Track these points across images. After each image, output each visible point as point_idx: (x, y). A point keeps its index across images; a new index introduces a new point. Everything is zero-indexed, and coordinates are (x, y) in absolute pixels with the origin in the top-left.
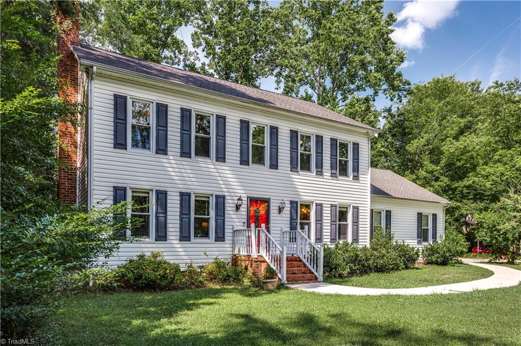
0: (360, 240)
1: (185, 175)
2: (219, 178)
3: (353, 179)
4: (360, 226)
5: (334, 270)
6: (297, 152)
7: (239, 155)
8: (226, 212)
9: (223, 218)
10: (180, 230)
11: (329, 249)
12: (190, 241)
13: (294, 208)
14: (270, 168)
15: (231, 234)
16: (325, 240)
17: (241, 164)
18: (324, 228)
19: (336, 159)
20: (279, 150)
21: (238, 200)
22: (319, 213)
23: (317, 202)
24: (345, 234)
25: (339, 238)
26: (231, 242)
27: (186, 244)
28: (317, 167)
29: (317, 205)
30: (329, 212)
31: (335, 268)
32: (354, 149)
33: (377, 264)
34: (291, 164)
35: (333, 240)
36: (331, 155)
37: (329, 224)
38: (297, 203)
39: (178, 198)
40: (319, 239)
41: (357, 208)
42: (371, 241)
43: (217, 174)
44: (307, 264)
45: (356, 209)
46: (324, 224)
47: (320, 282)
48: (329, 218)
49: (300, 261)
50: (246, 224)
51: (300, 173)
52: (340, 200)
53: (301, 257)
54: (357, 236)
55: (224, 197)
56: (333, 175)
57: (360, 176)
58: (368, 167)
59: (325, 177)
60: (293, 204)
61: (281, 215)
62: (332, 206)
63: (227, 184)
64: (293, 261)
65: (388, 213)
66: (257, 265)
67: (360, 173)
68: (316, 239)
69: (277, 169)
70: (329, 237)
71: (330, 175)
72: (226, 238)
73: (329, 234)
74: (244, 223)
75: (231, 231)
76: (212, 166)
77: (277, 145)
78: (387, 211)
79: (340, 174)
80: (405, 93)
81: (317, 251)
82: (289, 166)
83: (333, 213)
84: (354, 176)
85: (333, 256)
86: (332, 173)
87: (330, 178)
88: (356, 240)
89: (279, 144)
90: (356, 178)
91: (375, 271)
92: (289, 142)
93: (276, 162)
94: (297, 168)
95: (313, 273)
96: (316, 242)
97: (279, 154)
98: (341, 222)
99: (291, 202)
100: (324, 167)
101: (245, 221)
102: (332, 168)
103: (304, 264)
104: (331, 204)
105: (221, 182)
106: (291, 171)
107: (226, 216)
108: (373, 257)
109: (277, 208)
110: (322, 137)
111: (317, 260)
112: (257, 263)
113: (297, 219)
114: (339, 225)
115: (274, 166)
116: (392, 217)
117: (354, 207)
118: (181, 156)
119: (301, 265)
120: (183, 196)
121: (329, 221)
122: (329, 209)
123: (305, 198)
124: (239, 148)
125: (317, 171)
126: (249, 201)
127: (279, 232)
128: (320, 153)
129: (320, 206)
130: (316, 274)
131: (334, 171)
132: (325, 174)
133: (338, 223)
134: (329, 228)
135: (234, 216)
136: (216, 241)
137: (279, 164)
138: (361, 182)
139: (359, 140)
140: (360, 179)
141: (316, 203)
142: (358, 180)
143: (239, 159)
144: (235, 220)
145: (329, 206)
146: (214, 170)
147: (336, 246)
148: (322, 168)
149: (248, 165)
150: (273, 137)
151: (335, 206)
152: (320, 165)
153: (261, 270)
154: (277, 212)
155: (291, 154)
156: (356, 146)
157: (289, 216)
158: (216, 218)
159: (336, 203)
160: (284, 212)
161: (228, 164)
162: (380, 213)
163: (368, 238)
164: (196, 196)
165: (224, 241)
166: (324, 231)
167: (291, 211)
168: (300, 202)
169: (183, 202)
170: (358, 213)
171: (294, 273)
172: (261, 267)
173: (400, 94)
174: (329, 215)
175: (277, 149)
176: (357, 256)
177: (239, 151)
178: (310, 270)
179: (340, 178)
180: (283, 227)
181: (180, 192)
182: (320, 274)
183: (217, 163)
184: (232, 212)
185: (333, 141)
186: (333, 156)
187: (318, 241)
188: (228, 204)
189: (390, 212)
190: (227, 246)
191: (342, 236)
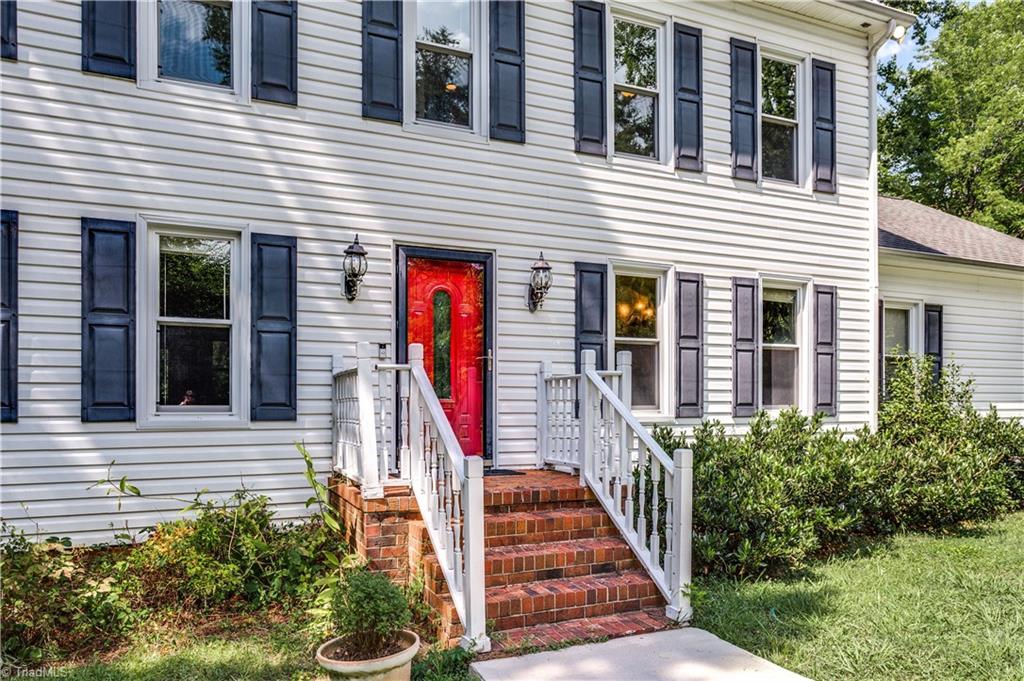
0: (842, 407)
1: (109, 148)
2: (270, 169)
3: (815, 191)
4: (842, 355)
5: (747, 544)
6: (602, 84)
7: (358, 80)
8: (302, 303)
9: (286, 327)
10: (84, 374)
11: (726, 446)
12: (133, 420)
13: (591, 289)
14: (493, 137)
15: (326, 392)
16: (712, 408)
17: (365, 116)
18: (711, 362)
19: (753, 116)
20: (529, 73)
21: (349, 253)
22: (689, 308)
23: (681, 268)
24: (789, 385)
25: (767, 400)
26: (325, 421)
27: (117, 434)
28: (679, 141)
29: (681, 279)
30: (729, 306)
31: (753, 533)
32: (817, 83)
33: (920, 499)
34: (579, 124)
35: (742, 407)
36: (735, 100)
37: (729, 351)
38: (602, 270)
39: (76, 243)
40: (691, 404)
41: (832, 292)
42: (881, 408)
43: (260, 152)
44: (622, 522)
45: (827, 296)
46: (711, 351)
47: (675, 625)
48: (730, 329)
49: (595, 503)
50: (390, 351)
51: (616, 160)
52: (771, 265)
53: (599, 489)
54: (833, 392)
55: (290, 244)
56: (742, 173)
57: (841, 180)
58: (869, 149)
59: (711, 180)
60: (589, 275)
61: (540, 315)
62: (738, 284)
63: (307, 191)
64: (566, 504)
65: (934, 316)
66: (386, 531)
67: (839, 168)
68: (680, 405)
69: (522, 141)
70: (730, 397)
71: (729, 171)
72: (302, 406)
73: (729, 385)
74: (382, 346)
75: (326, 378)
76: (237, 120)
77: (520, 52)
78: (929, 308)
79: (769, 172)
80: (934, 17)
81: (662, 469)
82: (571, 131)
83: (745, 311)
84: (818, 180)
85: (744, 475)
86: (737, 167)
87: (731, 183)
88: (827, 405)
89: (529, 47)
90: (826, 186)
91: (910, 528)
92: (570, 44)
93: (515, 116)
94: (600, 140)
95: (645, 574)
96: (678, 416)
97: (529, 86)
98: (771, 342)
99: (581, 269)
100: (706, 144)
101: (389, 337)
102: (736, 148)
103: (609, 521)
104: (735, 279)
105: (279, 184)
106: (578, 151)
107: (302, 318)
108: (901, 474)
109: (524, 290)
110: (696, 34)
111: (662, 510)
112: (386, 523)
113: (602, 331)
114: (767, 353)
115: (509, 127)
116: (945, 327)
117: (819, 291)
118: (86, 69)
119: (596, 524)
120: (98, 236)
121: (729, 340)
122: (729, 295)
123: (637, 252)
124: (358, 52)
125: (680, 157)
126: (402, 262)
127: (532, 381)
128: (689, 92)
129: (692, 287)
130: (658, 575)
131: (745, 160)
132: (710, 168)
133: (761, 345)
134: (729, 363)
135: (337, 320)
136: (254, 418)
137: (529, 124)
138: (843, 200)
139: (835, 54)
140: (841, 190)
141: (678, 274)
142: (833, 193)
143: (358, 95)
144: (347, 335)
145: (729, 284)
146: (249, 136)
147: (757, 432)
148: (699, 145)
149: (399, 121)
150: (501, 19)
151: (753, 286)
152: (690, 137)
153: (404, 553)
154: (523, 302)
155: (578, 89)
156: (824, 73)
157: (572, 319)
158: (253, 326)
159: (754, 275)
160: (547, 303)
161: (310, 115)
162: (906, 313)
163: (872, 397)
164: (163, 240)
165: (293, 419)
166: (711, 374)
167: (578, 300)
168: (615, 268)
169: (98, 260)
170: (833, 309)
171: (553, 574)
172: (406, 538)
173: (921, 21)
174: (729, 317)
175: (521, 67)
176: (843, 474)
177: (358, 66)
178: (631, 553)
179: (766, 184)
180: (547, 362)
181: (84, 220)
182: (675, 582)
183: (259, 107)
184: (328, 305)
185: (742, 52)
186: (741, 105)
187: (685, 410)
188: (308, 272)
189: (939, 309)
190: (310, 436)
191: (775, 393)
